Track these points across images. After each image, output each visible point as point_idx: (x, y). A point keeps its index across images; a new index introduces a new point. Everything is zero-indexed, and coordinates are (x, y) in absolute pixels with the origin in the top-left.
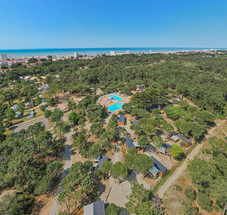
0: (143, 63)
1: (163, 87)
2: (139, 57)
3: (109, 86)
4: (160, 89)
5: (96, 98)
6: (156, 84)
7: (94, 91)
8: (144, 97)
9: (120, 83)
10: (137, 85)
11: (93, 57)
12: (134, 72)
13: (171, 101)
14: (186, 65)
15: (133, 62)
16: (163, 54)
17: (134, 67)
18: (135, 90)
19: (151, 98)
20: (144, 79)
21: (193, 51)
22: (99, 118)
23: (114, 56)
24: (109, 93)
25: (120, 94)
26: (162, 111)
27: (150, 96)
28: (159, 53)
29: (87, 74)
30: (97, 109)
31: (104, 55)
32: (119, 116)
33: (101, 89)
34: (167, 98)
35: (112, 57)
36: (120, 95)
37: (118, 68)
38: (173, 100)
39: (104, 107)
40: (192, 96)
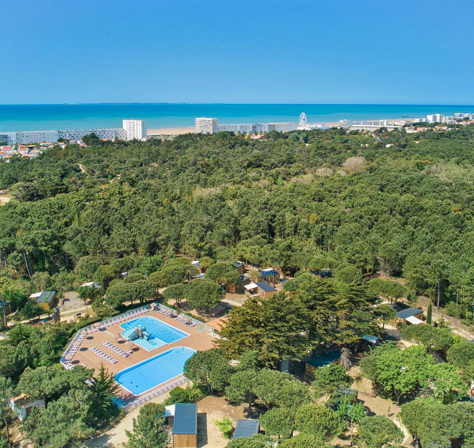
0: (274, 171)
1: (360, 271)
2: (255, 144)
3: (121, 277)
4: (346, 281)
5: (62, 338)
6: (330, 259)
7: (47, 308)
8: (282, 318)
9: (171, 264)
10: (250, 268)
11: (38, 146)
12: (235, 212)
13: (389, 327)
14: (443, 177)
15: (227, 170)
16: (356, 133)
17: (231, 188)
18: (241, 291)
19: (308, 319)
20: (277, 239)
21: (467, 119)
22: (78, 428)
23: (140, 142)
24: (122, 309)
25: (175, 312)
26: (354, 372)
27: (305, 311)
28: (337, 125)
29: (14, 230)
30: (66, 389)
31: (93, 136)
32: (171, 409)
33: (83, 296)
34: (377, 314)
35: (129, 149)
36: (173, 316)
37: (161, 195)
38: (399, 324)
39: (102, 374)
40: (464, 300)
